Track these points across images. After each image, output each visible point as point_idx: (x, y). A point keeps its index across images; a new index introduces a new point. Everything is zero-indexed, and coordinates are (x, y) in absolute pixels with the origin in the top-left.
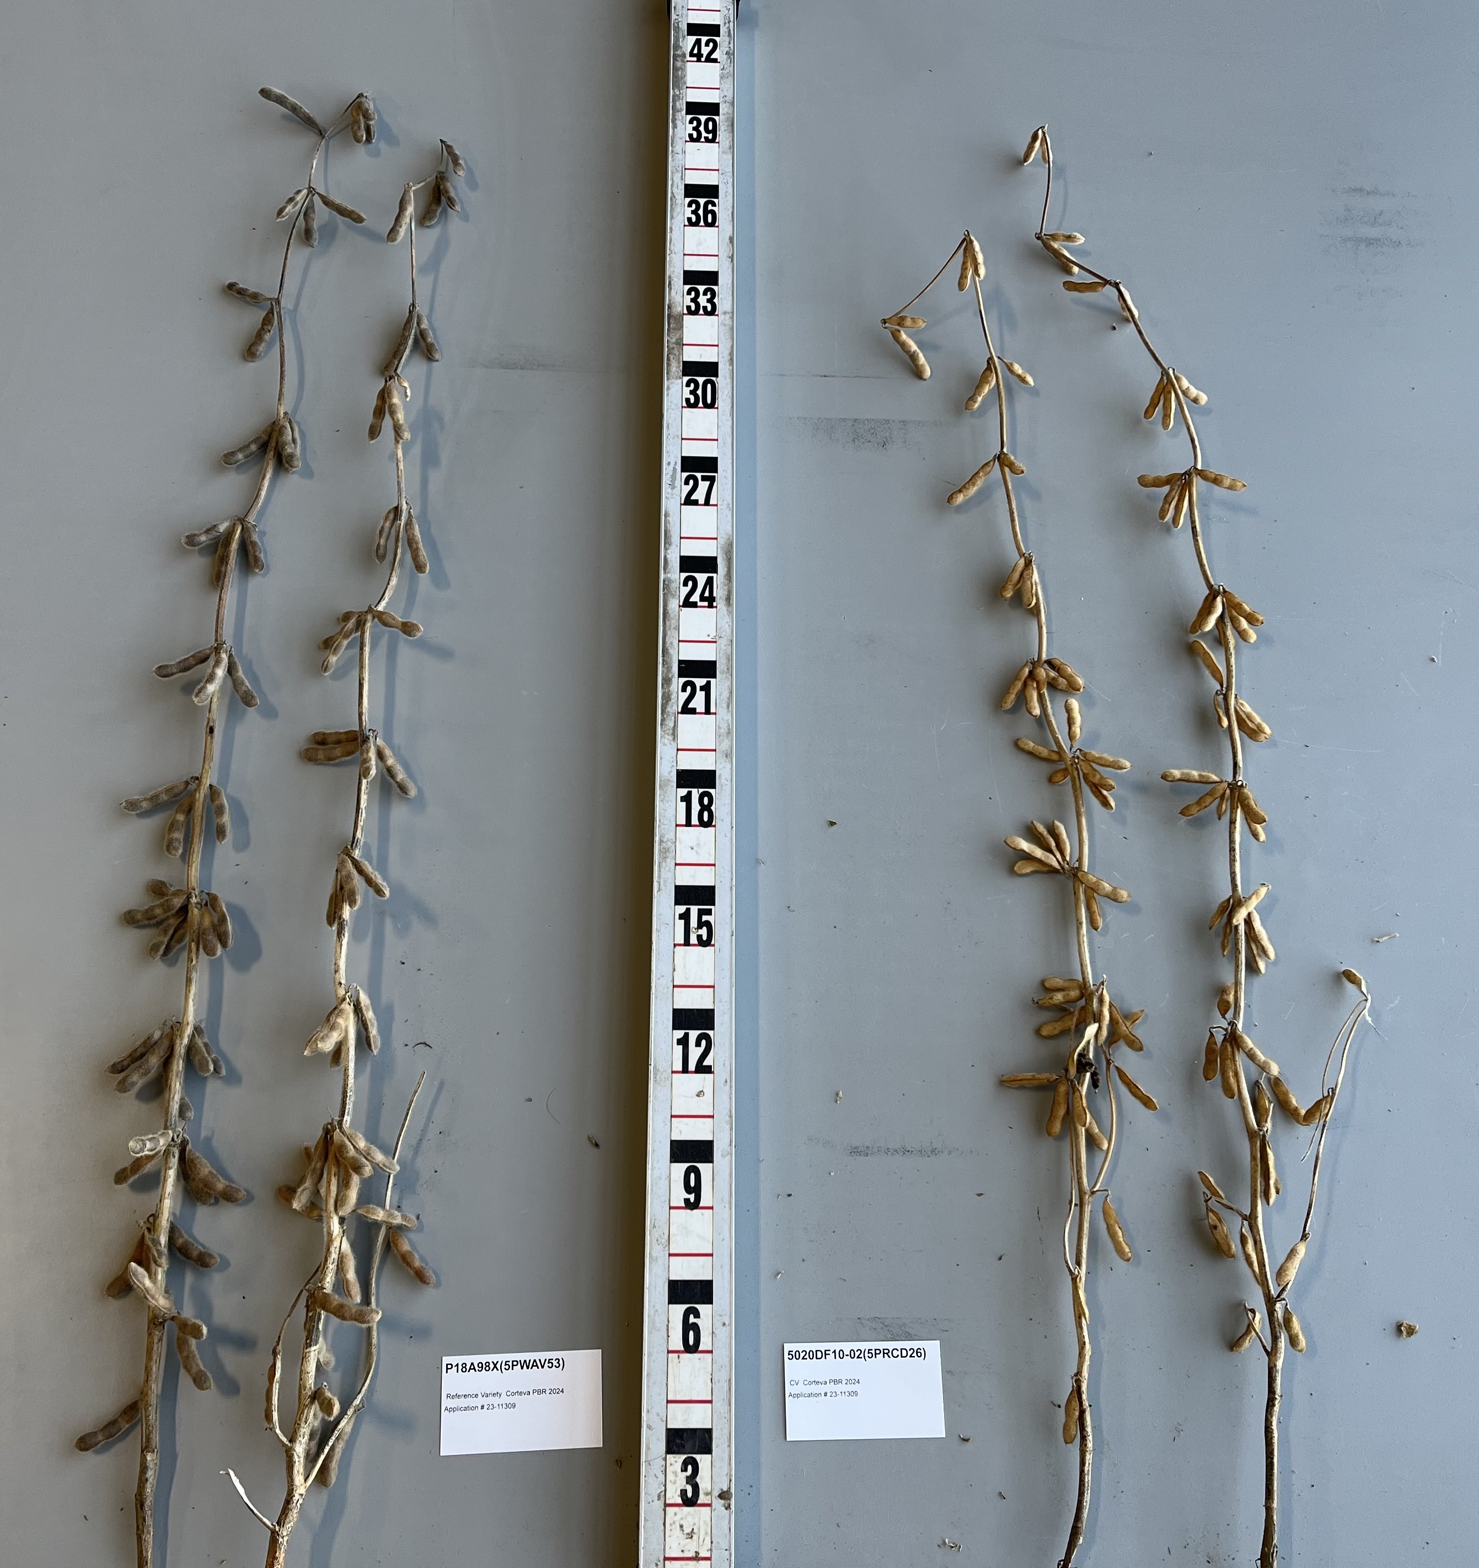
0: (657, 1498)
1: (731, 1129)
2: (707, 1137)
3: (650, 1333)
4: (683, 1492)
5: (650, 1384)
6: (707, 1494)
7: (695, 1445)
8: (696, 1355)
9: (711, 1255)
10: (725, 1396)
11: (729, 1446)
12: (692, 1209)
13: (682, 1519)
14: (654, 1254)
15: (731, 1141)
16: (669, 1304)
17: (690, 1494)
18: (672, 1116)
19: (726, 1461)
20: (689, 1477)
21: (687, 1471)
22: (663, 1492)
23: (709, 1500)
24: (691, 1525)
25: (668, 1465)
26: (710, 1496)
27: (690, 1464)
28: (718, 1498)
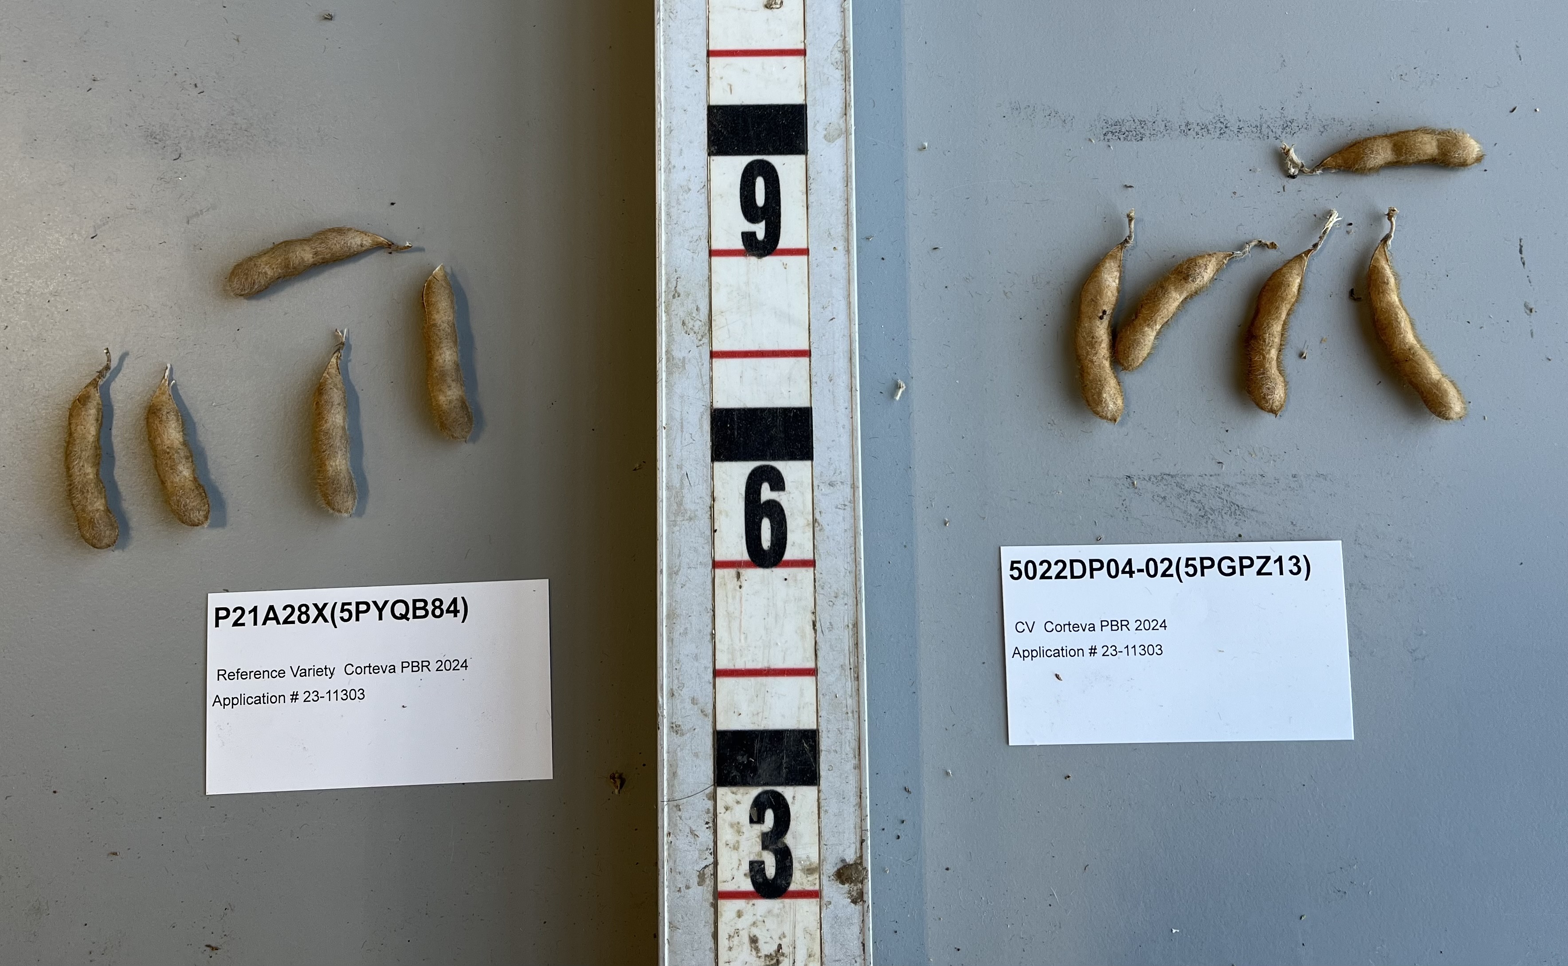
0: (695, 880)
1: (846, 78)
2: (791, 96)
3: (672, 524)
4: (756, 868)
5: (676, 636)
6: (810, 871)
7: (779, 768)
8: (778, 573)
9: (806, 353)
10: (845, 659)
11: (859, 767)
12: (761, 255)
13: (755, 924)
14: (677, 354)
15: (846, 106)
16: (713, 460)
17: (770, 871)
18: (710, 54)
19: (854, 800)
20: (769, 835)
21: (764, 822)
22: (711, 867)
23: (815, 884)
24: (776, 937)
25: (720, 809)
26: (818, 876)
27: (769, 807)
28: (837, 880)
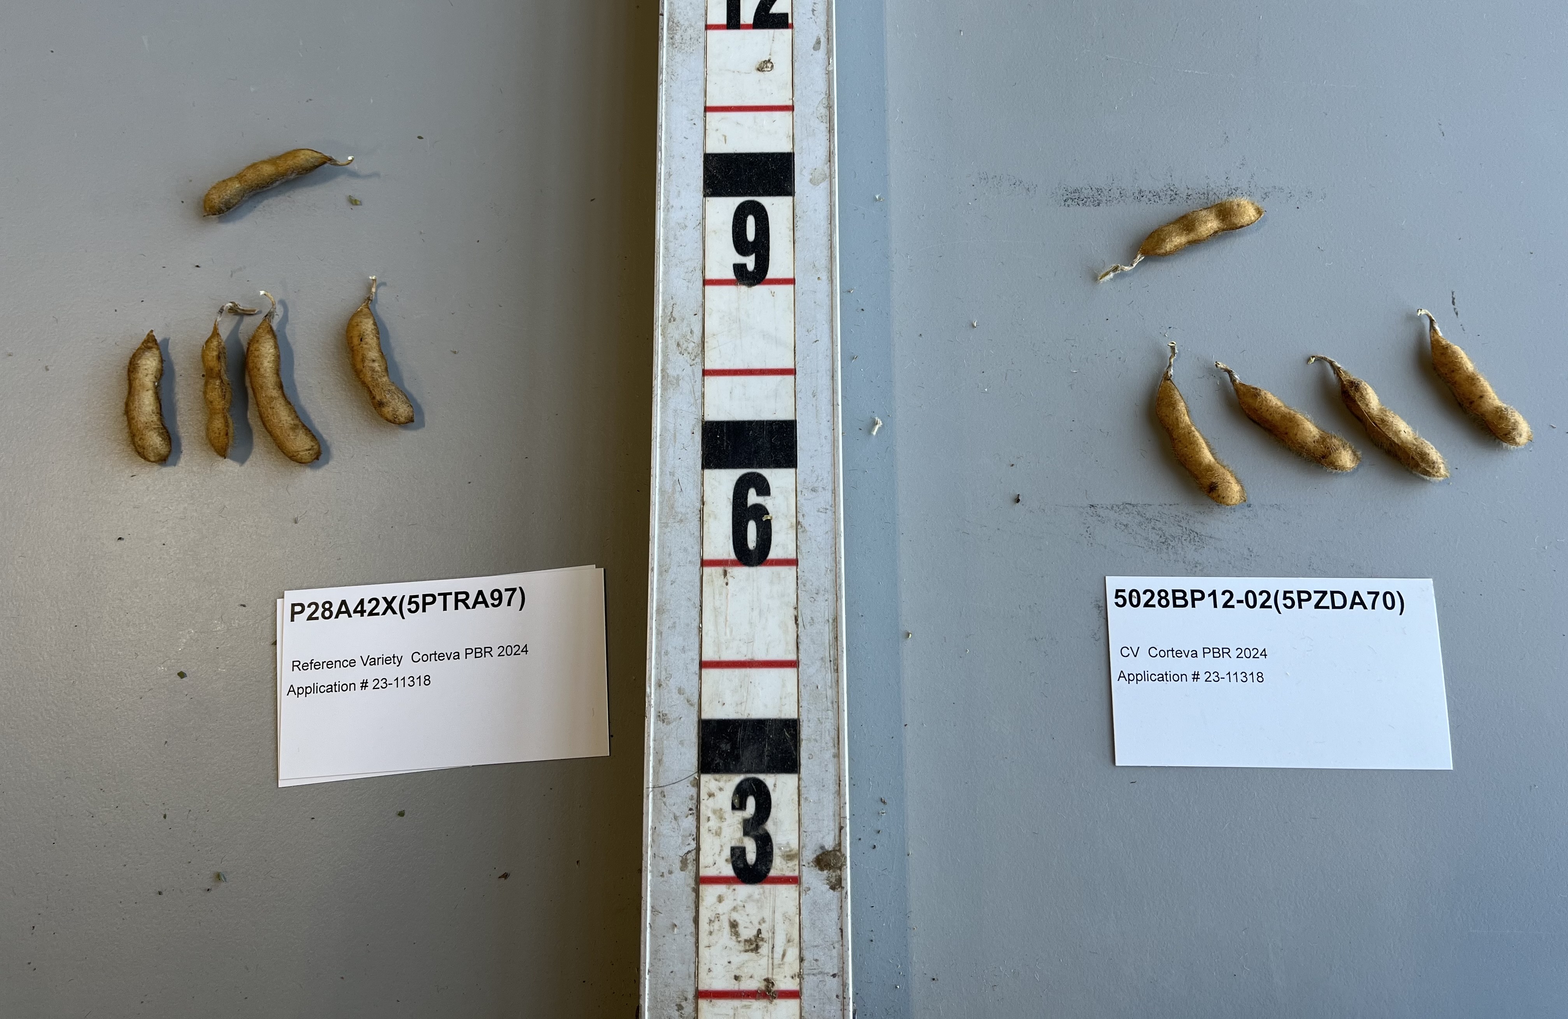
0: (677, 865)
1: (830, 131)
2: (779, 146)
3: (663, 525)
4: (738, 854)
5: (665, 629)
6: (789, 857)
7: (761, 756)
8: (764, 569)
9: (792, 372)
10: (826, 651)
11: (837, 755)
12: (751, 284)
13: (735, 909)
14: (672, 372)
15: (830, 154)
16: (703, 468)
17: (751, 857)
18: (707, 109)
19: (833, 788)
20: (751, 821)
21: (745, 809)
22: (694, 853)
23: (795, 870)
24: (756, 922)
25: (704, 795)
26: (797, 863)
27: (751, 794)
28: (816, 866)
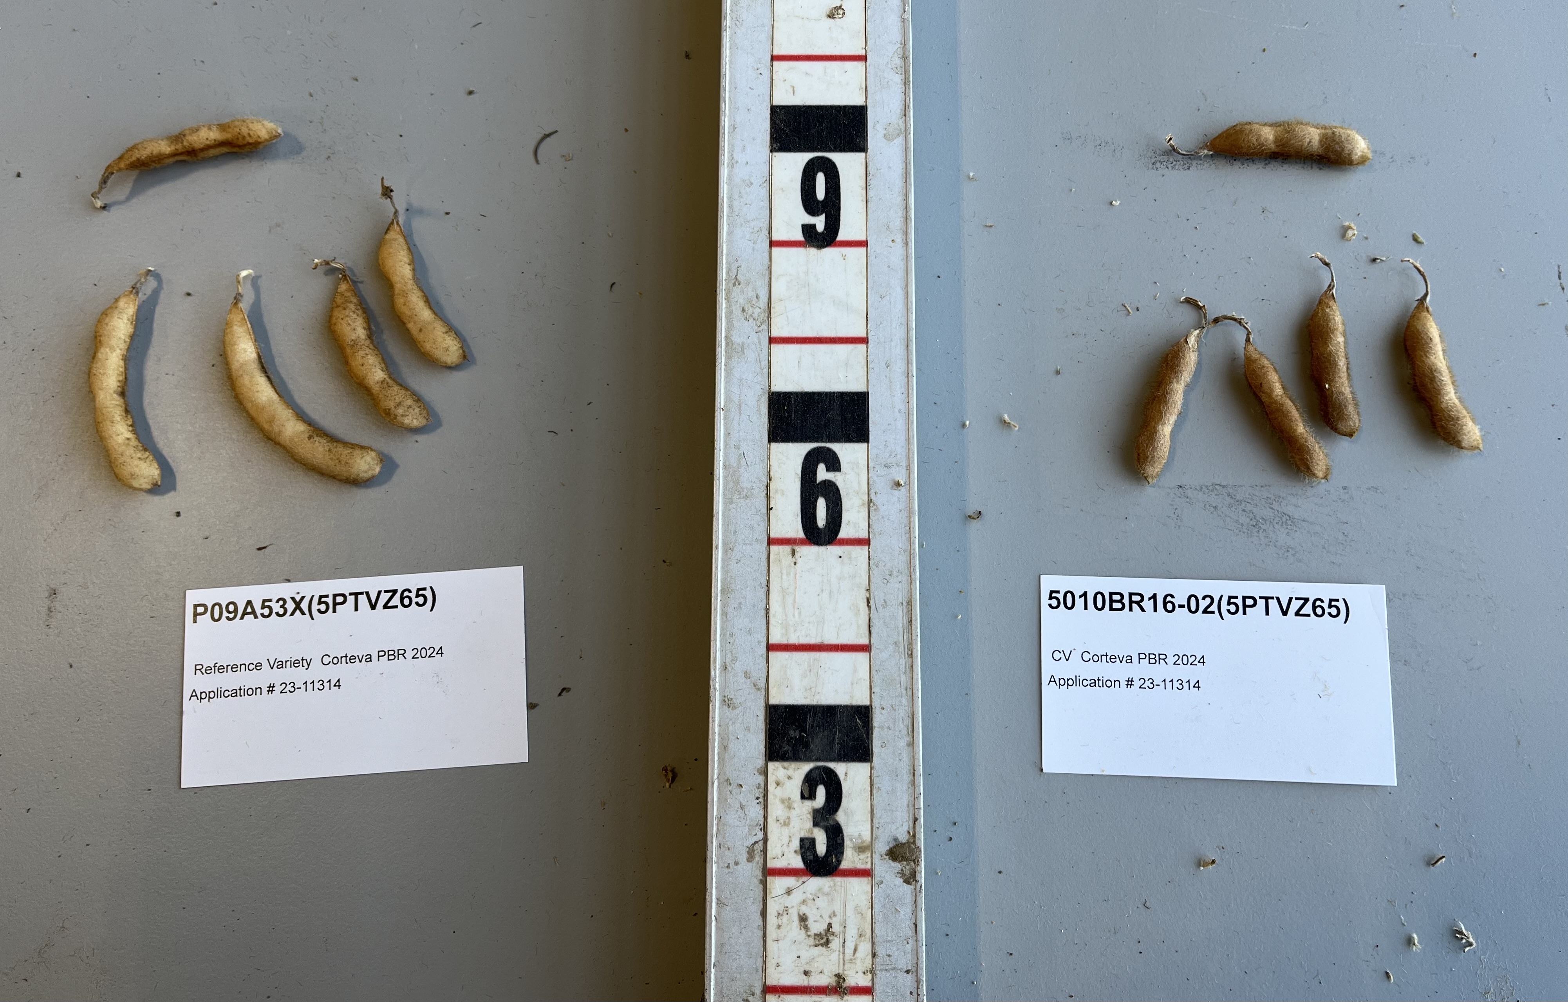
0: (744, 855)
1: (905, 81)
2: (853, 99)
3: (728, 501)
4: (807, 846)
5: (730, 610)
6: (861, 849)
7: (831, 743)
8: (834, 548)
9: (865, 340)
10: (899, 635)
11: (912, 744)
12: (820, 246)
13: (804, 902)
14: (737, 339)
15: (905, 106)
16: (770, 441)
17: (821, 848)
18: (774, 58)
19: (906, 777)
20: (821, 811)
21: (815, 798)
22: (761, 843)
23: (867, 863)
24: (826, 916)
25: (771, 783)
26: (870, 853)
27: (821, 783)
28: (889, 858)
